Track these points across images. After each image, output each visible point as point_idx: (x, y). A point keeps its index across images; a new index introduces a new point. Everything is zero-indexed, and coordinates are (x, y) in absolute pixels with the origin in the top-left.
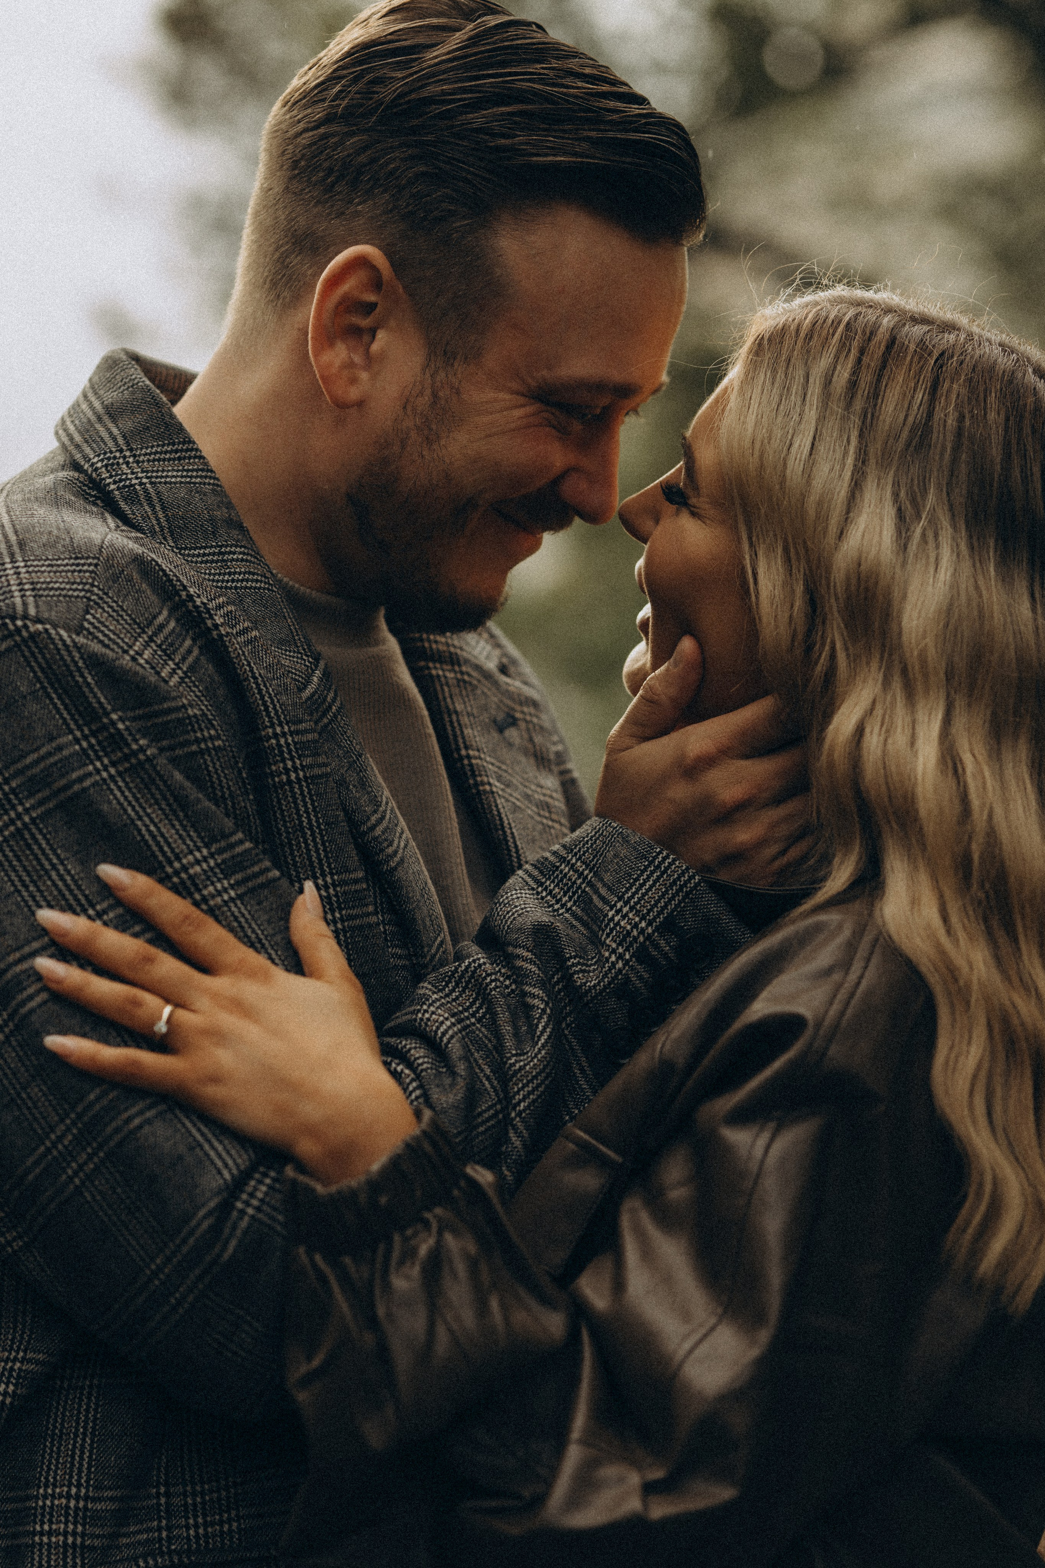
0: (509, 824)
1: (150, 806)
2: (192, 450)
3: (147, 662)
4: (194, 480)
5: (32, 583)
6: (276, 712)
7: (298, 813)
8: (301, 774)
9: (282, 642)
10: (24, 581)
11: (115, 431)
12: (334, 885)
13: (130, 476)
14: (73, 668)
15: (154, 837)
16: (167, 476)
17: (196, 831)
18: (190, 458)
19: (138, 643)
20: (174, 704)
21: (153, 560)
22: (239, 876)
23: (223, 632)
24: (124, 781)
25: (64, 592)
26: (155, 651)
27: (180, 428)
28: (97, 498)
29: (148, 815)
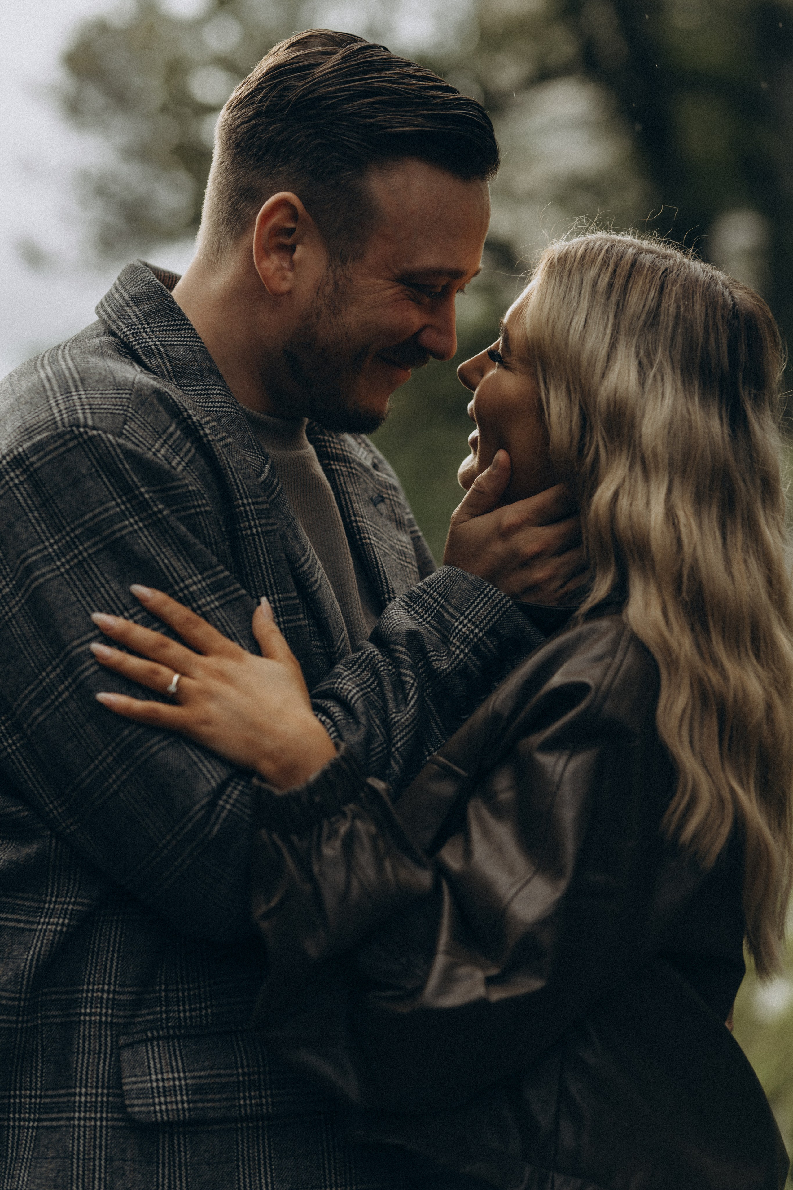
0: (382, 564)
1: (165, 547)
2: (186, 324)
3: (163, 456)
4: (188, 343)
5: (90, 405)
6: (244, 489)
7: (257, 554)
8: (259, 529)
9: (245, 447)
10: (85, 403)
11: (138, 312)
12: (279, 601)
13: (148, 340)
14: (116, 459)
15: (167, 568)
16: (171, 341)
17: (194, 563)
18: (185, 329)
19: (157, 444)
20: (180, 483)
21: (166, 392)
22: (221, 593)
23: (210, 439)
24: (148, 530)
25: (110, 411)
26: (168, 449)
27: (179, 311)
28: (127, 353)
29: (163, 553)
